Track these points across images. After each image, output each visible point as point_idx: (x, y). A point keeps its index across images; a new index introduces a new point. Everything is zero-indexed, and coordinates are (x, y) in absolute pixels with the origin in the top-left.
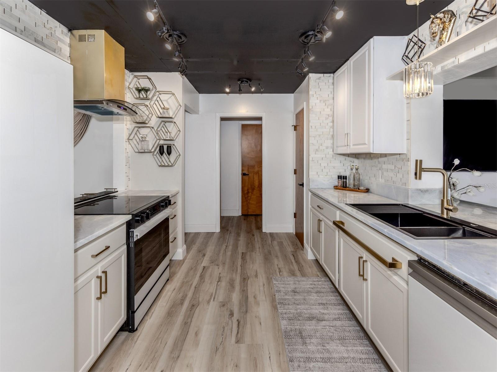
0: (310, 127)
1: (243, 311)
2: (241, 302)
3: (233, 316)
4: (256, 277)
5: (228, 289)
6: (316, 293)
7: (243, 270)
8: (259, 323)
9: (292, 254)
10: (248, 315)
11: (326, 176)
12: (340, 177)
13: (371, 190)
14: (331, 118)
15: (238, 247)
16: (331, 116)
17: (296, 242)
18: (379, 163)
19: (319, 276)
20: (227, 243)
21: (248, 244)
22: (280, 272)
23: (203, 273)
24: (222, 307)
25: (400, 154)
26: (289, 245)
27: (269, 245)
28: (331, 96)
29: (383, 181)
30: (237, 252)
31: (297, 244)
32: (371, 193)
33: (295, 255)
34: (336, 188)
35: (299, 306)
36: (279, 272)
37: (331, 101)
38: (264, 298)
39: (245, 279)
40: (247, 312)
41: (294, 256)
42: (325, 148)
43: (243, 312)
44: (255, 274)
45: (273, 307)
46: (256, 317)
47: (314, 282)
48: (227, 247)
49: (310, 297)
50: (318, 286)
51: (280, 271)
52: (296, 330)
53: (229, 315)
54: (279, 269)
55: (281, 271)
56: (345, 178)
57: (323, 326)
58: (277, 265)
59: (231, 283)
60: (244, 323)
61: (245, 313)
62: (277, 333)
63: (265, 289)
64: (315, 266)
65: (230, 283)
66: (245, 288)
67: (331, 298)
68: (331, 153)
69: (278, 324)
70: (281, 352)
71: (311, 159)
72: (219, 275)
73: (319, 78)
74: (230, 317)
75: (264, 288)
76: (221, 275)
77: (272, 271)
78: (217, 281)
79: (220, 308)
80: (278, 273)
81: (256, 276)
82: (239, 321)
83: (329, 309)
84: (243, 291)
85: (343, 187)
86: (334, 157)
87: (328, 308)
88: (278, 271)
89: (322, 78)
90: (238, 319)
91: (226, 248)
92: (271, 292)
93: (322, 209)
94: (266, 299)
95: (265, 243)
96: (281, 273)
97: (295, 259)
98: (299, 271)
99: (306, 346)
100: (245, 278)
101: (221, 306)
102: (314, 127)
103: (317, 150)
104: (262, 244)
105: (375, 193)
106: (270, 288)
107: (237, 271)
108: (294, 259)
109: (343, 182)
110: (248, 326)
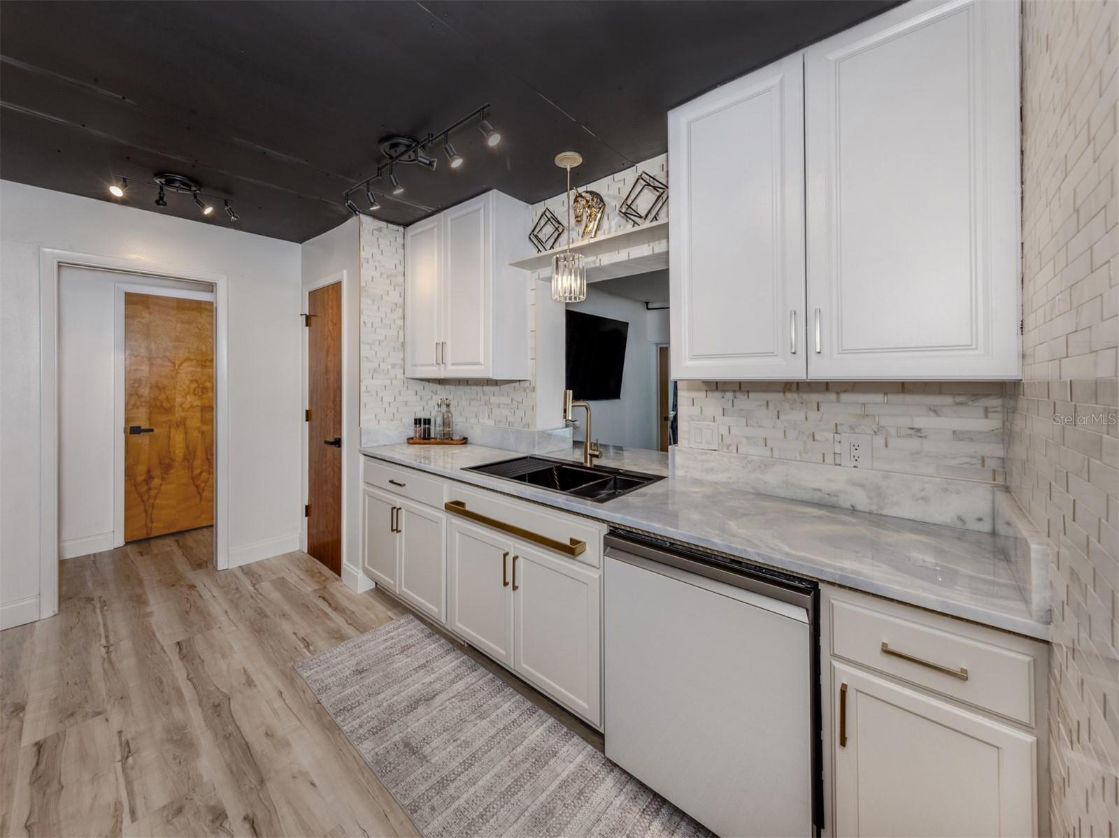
0: (362, 324)
1: (253, 786)
2: (235, 769)
3: (226, 817)
4: (250, 686)
5: (175, 759)
6: (402, 652)
7: (200, 688)
8: (309, 784)
9: (320, 597)
10: (271, 786)
11: (392, 420)
12: (417, 422)
13: (470, 440)
14: (400, 311)
15: (154, 635)
16: (400, 307)
17: (317, 568)
18: (484, 394)
19: (392, 619)
20: (107, 637)
21: (184, 617)
22: (308, 646)
23: (42, 767)
24: (175, 820)
25: (520, 381)
26: (302, 580)
27: (252, 597)
28: (400, 268)
29: (491, 423)
30: (158, 647)
31: (320, 573)
32: (471, 444)
33: (327, 596)
34: (411, 441)
35: (382, 696)
36: (305, 648)
37: (401, 279)
38: (295, 723)
39: (219, 705)
40: (262, 782)
41: (323, 598)
42: (390, 367)
43: (251, 789)
44: (243, 679)
45: (328, 729)
46: (294, 777)
47: (389, 632)
48: (111, 649)
49: (395, 666)
50: (400, 637)
51: (308, 643)
52: (395, 745)
53: (210, 824)
54: (303, 640)
55: (310, 643)
56: (427, 421)
57: (439, 706)
58: (295, 633)
59: (175, 738)
60: (269, 810)
61: (259, 787)
62: (361, 777)
63: (287, 701)
64: (378, 601)
65: (171, 740)
66: (231, 728)
67: (431, 647)
68: (400, 376)
69: (354, 757)
70: (388, 810)
71: (363, 388)
72: (120, 737)
73: (380, 230)
74: (218, 824)
75: (284, 700)
76: (127, 736)
77: (287, 651)
78: (119, 757)
79: (171, 824)
80: (305, 650)
81: (250, 682)
82: (250, 816)
83: (436, 670)
84: (227, 737)
85: (424, 438)
86: (406, 385)
87: (433, 669)
88: (302, 646)
89: (385, 230)
90: (243, 814)
91: (107, 653)
92: (306, 699)
93: (404, 485)
94: (301, 723)
95: (238, 595)
96: (311, 647)
97: (330, 604)
98: (350, 624)
99: (427, 761)
100: (216, 703)
101: (170, 816)
102: (369, 325)
103: (375, 371)
104: (232, 601)
105: (479, 443)
106: (301, 694)
107: (180, 696)
108: (327, 604)
109: (425, 429)
110: (284, 811)
